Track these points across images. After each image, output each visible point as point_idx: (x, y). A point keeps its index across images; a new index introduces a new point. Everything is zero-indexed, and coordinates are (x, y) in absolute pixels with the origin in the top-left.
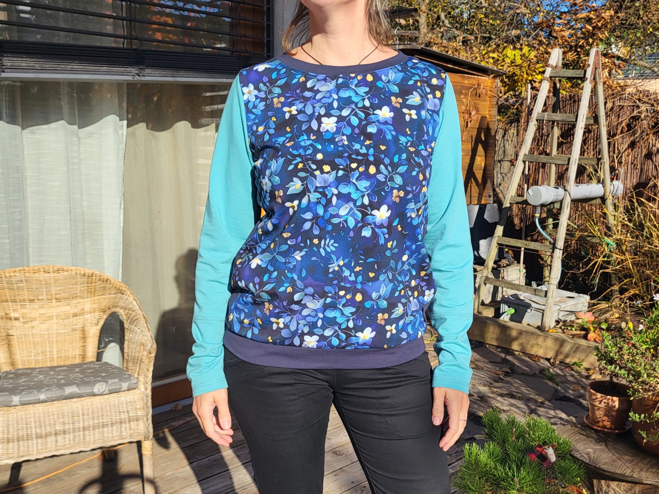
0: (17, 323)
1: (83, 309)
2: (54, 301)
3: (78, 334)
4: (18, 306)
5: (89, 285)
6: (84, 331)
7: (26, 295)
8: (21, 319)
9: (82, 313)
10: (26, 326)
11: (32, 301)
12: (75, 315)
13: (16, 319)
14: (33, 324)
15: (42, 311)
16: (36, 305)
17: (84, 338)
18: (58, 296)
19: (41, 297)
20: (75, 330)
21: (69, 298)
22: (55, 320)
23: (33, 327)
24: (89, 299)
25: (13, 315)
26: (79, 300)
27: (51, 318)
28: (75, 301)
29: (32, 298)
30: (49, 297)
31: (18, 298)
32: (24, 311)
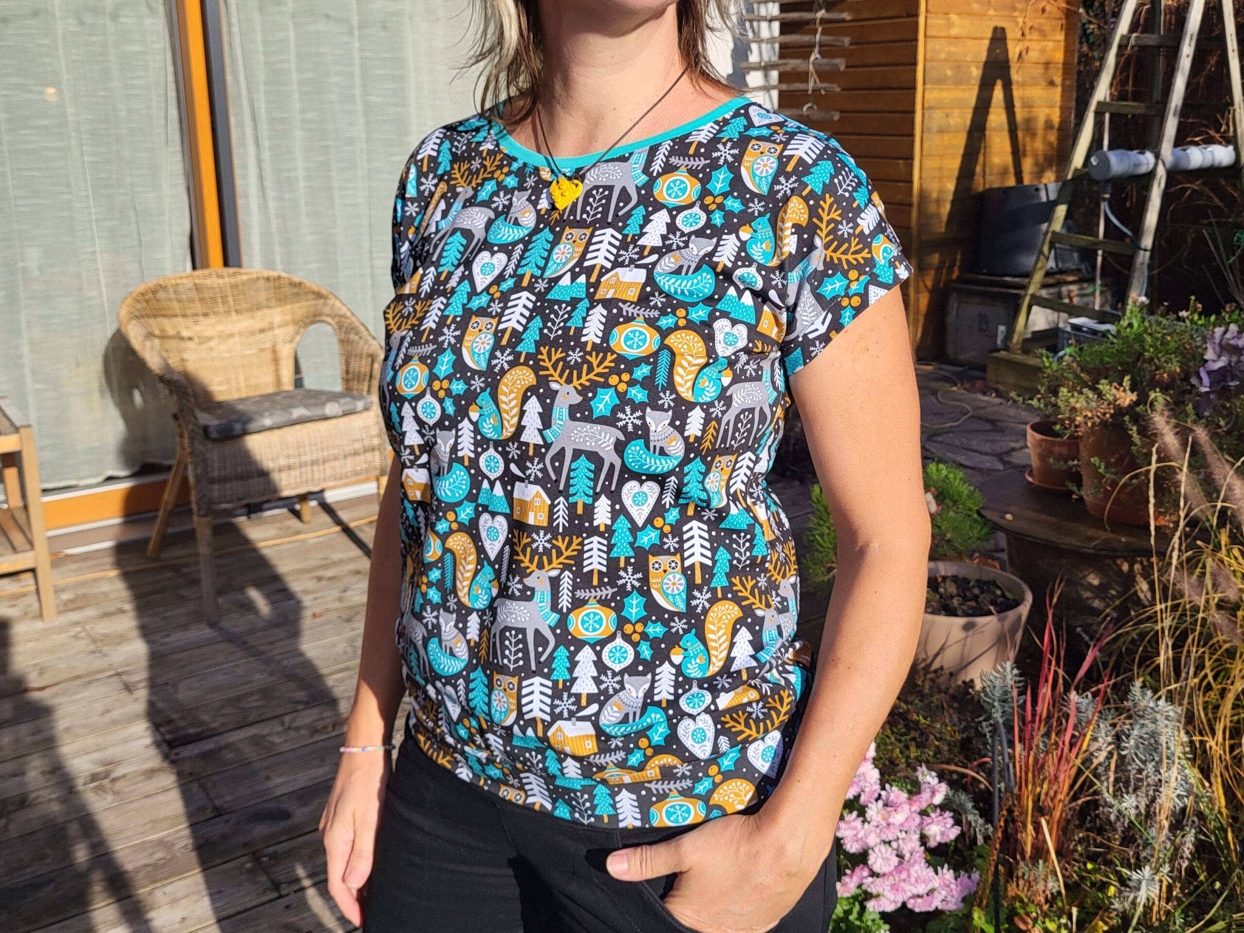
0: (190, 344)
1: (271, 323)
2: (233, 314)
3: (268, 356)
4: (189, 322)
5: (277, 291)
6: (274, 351)
7: (198, 307)
8: (196, 340)
9: (271, 328)
10: (203, 347)
11: (206, 315)
12: (262, 331)
13: (190, 339)
14: (212, 344)
15: (220, 328)
16: (212, 320)
17: (276, 360)
18: (238, 308)
19: (216, 310)
20: (262, 350)
21: (251, 310)
22: (237, 339)
23: (211, 349)
24: (279, 309)
25: (185, 333)
26: (266, 311)
27: (231, 336)
28: (260, 313)
29: (205, 311)
30: (226, 309)
31: (189, 312)
32: (198, 328)
